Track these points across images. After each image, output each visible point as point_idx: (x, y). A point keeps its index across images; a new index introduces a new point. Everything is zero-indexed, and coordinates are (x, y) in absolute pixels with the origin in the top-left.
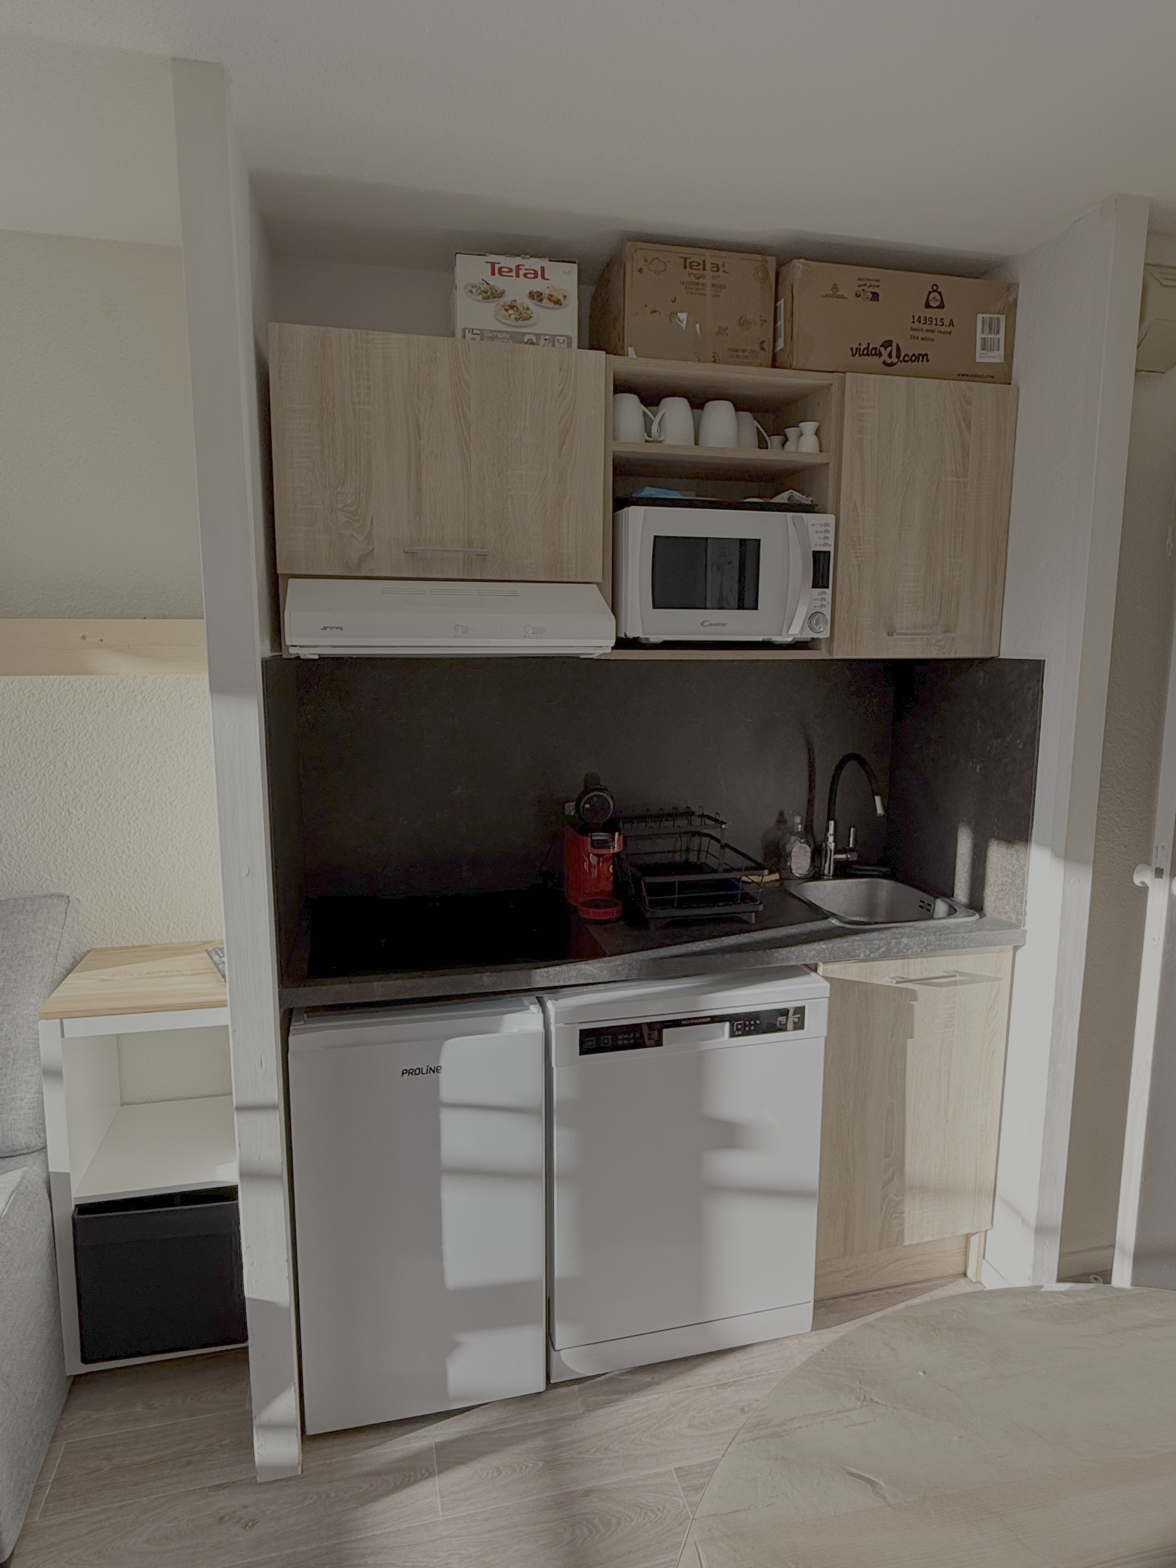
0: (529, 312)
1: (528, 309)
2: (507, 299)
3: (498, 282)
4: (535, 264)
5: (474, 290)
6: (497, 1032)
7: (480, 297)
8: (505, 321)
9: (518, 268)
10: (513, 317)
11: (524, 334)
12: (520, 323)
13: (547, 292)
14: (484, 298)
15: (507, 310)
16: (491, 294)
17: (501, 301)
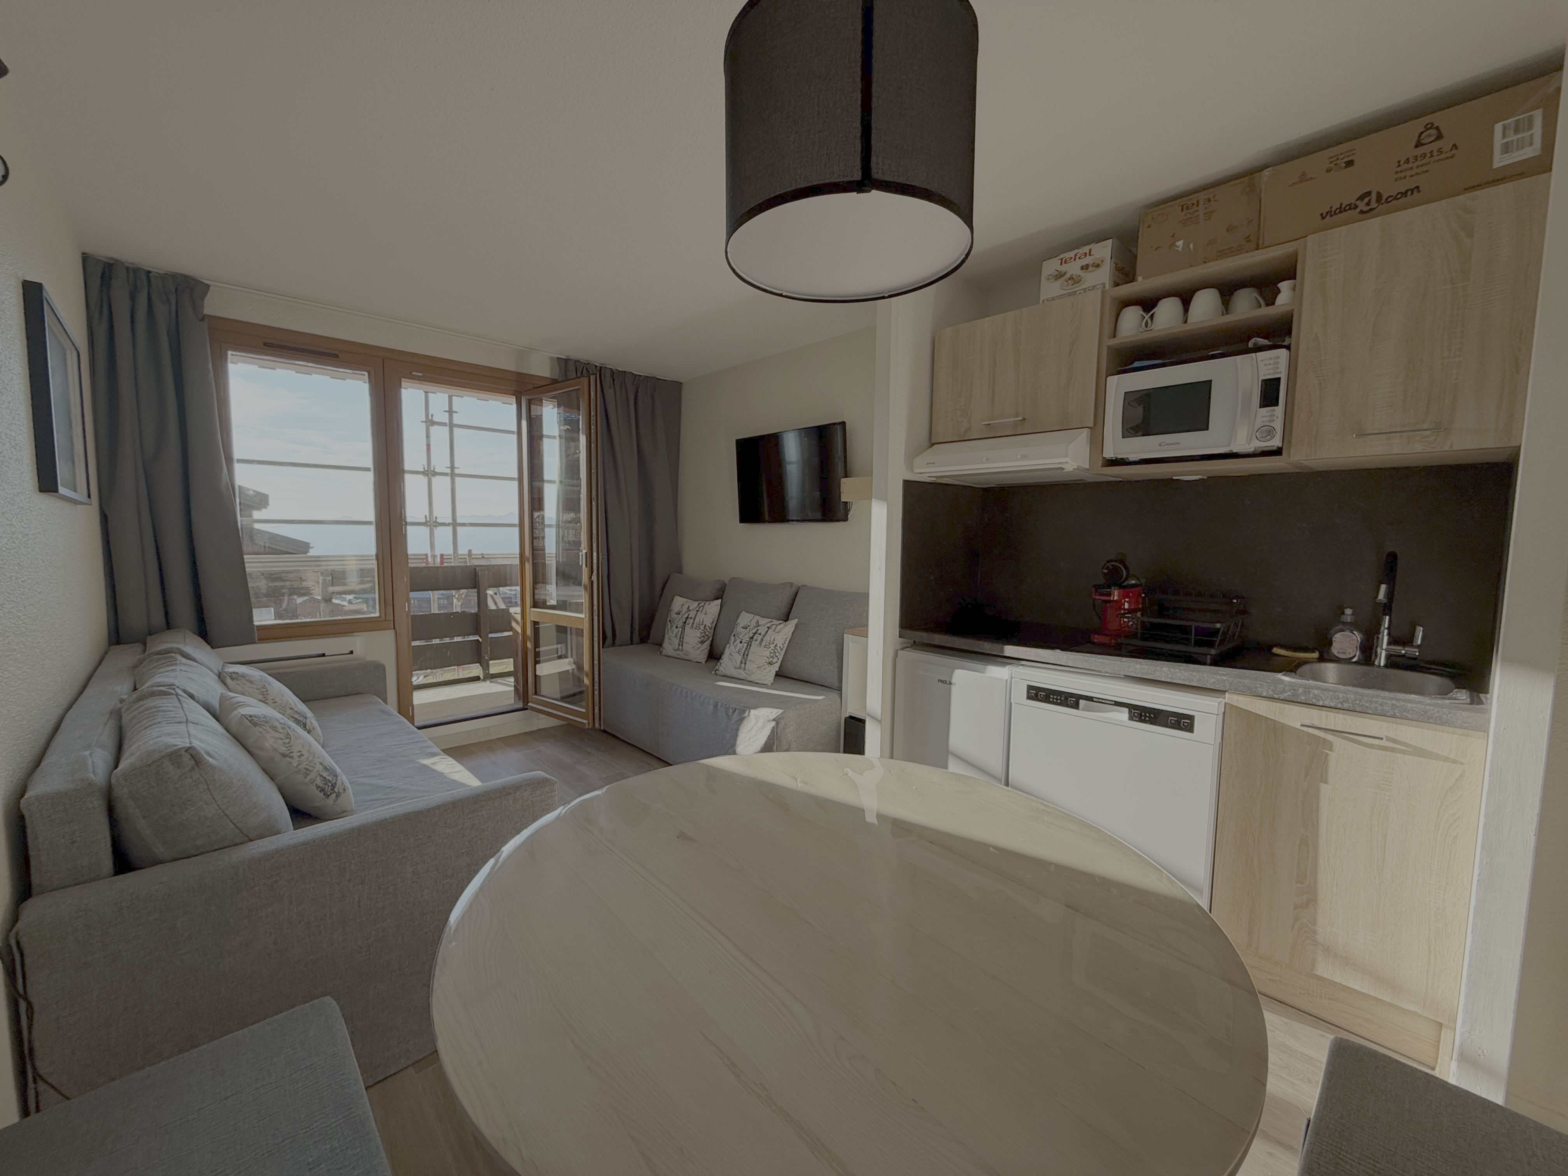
0: (1080, 278)
1: (1080, 276)
2: (1068, 276)
3: (1063, 268)
4: (1086, 249)
5: (1050, 277)
6: (983, 673)
7: (1053, 280)
8: (1066, 288)
9: (1076, 255)
10: (1070, 284)
11: (1077, 291)
12: (1075, 286)
13: (1092, 262)
14: (1055, 280)
15: (1067, 282)
16: (1060, 275)
17: (1064, 278)
